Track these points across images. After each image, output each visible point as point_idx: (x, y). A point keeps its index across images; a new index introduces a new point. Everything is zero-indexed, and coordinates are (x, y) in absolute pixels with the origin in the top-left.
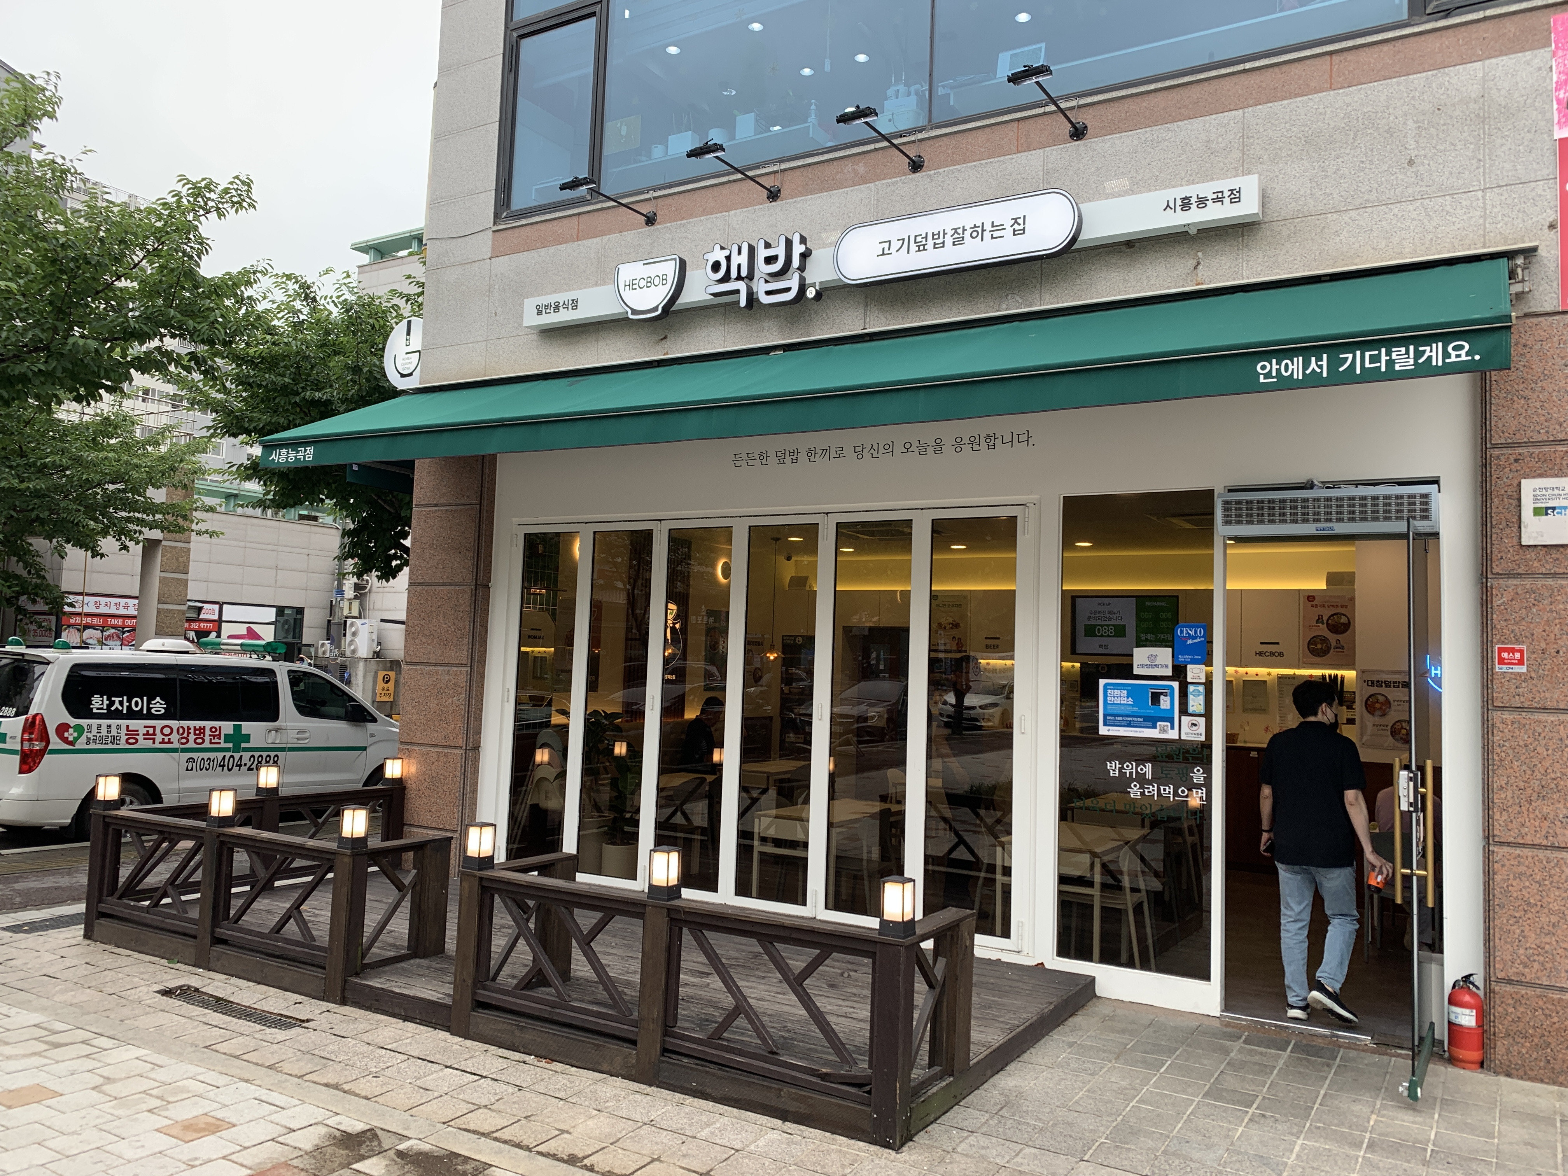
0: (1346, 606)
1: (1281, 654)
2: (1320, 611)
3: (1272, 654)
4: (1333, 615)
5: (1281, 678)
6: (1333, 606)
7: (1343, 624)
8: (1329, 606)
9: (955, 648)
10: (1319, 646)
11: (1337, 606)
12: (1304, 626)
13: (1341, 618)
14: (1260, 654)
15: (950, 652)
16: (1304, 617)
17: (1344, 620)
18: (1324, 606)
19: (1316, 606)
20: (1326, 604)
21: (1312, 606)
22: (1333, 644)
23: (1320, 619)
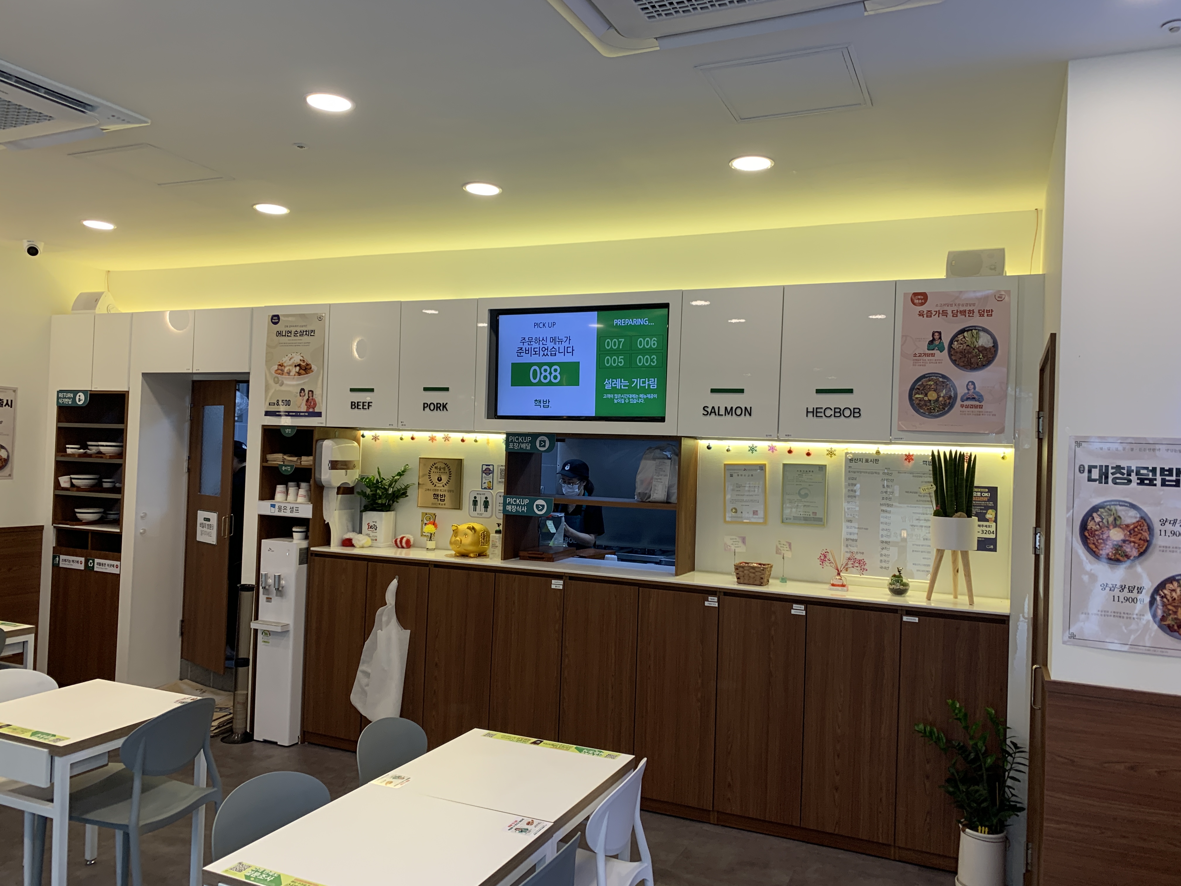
0: (990, 313)
1: (856, 413)
2: (937, 323)
3: (839, 412)
4: (962, 331)
5: (853, 460)
6: (963, 313)
7: (984, 349)
8: (955, 315)
9: (304, 408)
10: (932, 396)
11: (971, 312)
12: (903, 355)
13: (978, 337)
14: (816, 412)
15: (297, 414)
16: (904, 337)
17: (984, 340)
18: (945, 313)
19: (929, 314)
20: (949, 310)
21: (921, 314)
22: (961, 391)
23: (935, 342)
